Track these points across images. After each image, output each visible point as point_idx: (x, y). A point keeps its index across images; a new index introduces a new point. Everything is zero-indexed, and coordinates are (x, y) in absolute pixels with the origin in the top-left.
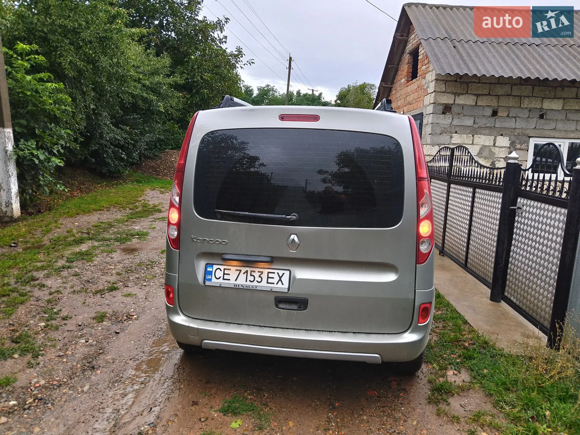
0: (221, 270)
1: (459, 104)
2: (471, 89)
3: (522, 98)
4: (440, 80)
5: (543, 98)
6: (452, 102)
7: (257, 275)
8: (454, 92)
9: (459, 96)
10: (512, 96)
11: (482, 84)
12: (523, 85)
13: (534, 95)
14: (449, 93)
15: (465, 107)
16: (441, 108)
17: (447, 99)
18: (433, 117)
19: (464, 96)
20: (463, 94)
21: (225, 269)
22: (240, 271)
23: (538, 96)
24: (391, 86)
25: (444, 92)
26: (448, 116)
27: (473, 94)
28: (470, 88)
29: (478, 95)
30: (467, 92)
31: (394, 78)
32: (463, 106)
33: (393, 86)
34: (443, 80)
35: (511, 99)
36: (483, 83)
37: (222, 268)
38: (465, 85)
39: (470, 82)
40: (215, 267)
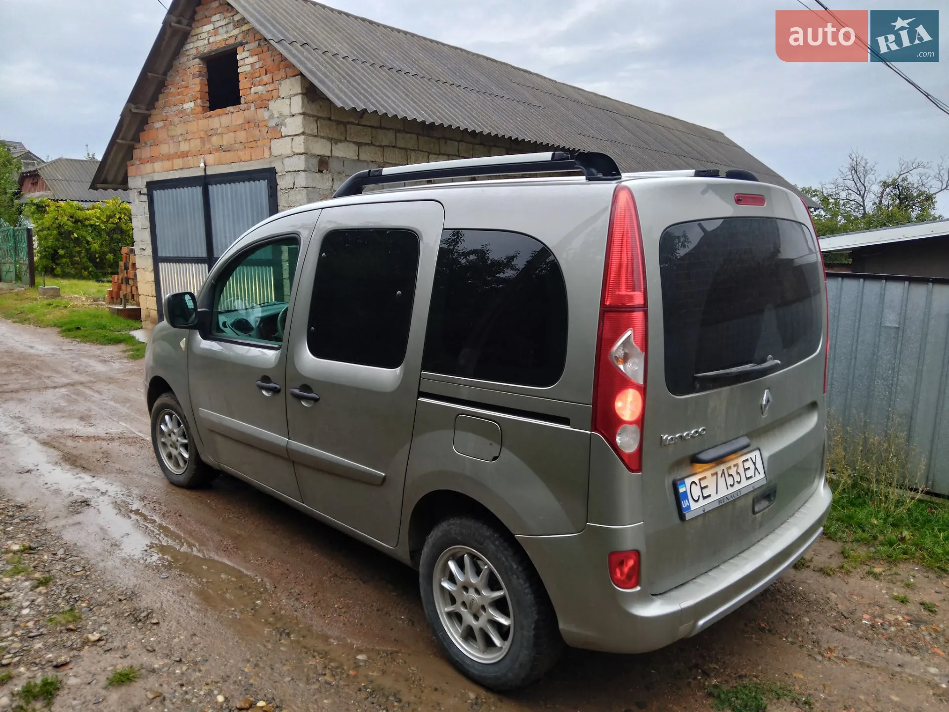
0: (696, 484)
1: (338, 158)
2: (350, 135)
3: (408, 152)
4: (309, 115)
5: (429, 153)
6: (328, 154)
7: (733, 471)
8: (330, 136)
9: (336, 144)
10: (397, 148)
11: (362, 127)
12: (407, 133)
13: (420, 149)
14: (322, 137)
15: (345, 162)
16: (315, 162)
17: (322, 148)
18: (307, 178)
19: (343, 144)
20: (341, 141)
21: (700, 480)
22: (716, 474)
23: (425, 150)
24: (147, 112)
25: (316, 136)
26: (327, 176)
27: (354, 143)
28: (348, 133)
29: (359, 145)
30: (346, 138)
31: (155, 98)
32: (343, 160)
33: (154, 112)
34: (313, 116)
35: (397, 152)
36: (364, 126)
37: (695, 479)
38: (342, 127)
39: (348, 123)
40: (688, 481)
